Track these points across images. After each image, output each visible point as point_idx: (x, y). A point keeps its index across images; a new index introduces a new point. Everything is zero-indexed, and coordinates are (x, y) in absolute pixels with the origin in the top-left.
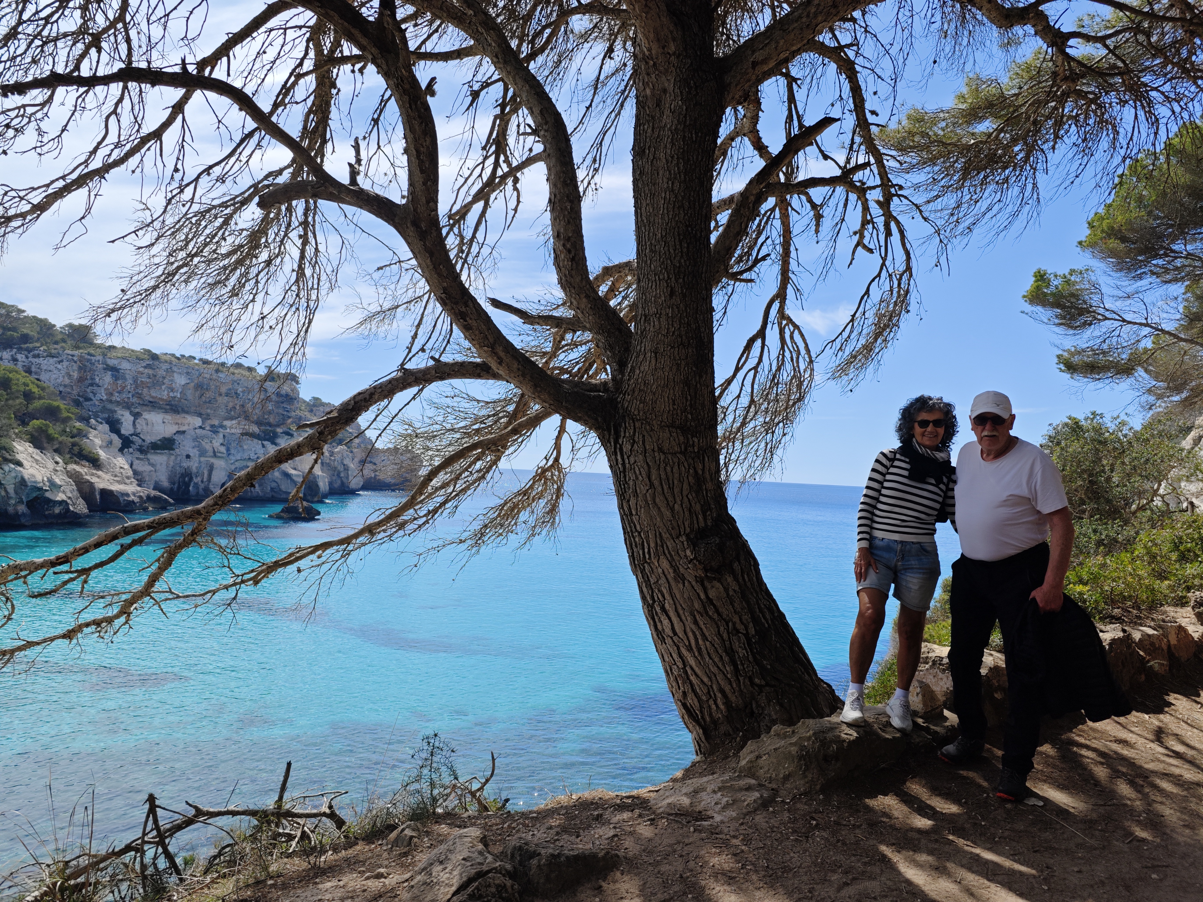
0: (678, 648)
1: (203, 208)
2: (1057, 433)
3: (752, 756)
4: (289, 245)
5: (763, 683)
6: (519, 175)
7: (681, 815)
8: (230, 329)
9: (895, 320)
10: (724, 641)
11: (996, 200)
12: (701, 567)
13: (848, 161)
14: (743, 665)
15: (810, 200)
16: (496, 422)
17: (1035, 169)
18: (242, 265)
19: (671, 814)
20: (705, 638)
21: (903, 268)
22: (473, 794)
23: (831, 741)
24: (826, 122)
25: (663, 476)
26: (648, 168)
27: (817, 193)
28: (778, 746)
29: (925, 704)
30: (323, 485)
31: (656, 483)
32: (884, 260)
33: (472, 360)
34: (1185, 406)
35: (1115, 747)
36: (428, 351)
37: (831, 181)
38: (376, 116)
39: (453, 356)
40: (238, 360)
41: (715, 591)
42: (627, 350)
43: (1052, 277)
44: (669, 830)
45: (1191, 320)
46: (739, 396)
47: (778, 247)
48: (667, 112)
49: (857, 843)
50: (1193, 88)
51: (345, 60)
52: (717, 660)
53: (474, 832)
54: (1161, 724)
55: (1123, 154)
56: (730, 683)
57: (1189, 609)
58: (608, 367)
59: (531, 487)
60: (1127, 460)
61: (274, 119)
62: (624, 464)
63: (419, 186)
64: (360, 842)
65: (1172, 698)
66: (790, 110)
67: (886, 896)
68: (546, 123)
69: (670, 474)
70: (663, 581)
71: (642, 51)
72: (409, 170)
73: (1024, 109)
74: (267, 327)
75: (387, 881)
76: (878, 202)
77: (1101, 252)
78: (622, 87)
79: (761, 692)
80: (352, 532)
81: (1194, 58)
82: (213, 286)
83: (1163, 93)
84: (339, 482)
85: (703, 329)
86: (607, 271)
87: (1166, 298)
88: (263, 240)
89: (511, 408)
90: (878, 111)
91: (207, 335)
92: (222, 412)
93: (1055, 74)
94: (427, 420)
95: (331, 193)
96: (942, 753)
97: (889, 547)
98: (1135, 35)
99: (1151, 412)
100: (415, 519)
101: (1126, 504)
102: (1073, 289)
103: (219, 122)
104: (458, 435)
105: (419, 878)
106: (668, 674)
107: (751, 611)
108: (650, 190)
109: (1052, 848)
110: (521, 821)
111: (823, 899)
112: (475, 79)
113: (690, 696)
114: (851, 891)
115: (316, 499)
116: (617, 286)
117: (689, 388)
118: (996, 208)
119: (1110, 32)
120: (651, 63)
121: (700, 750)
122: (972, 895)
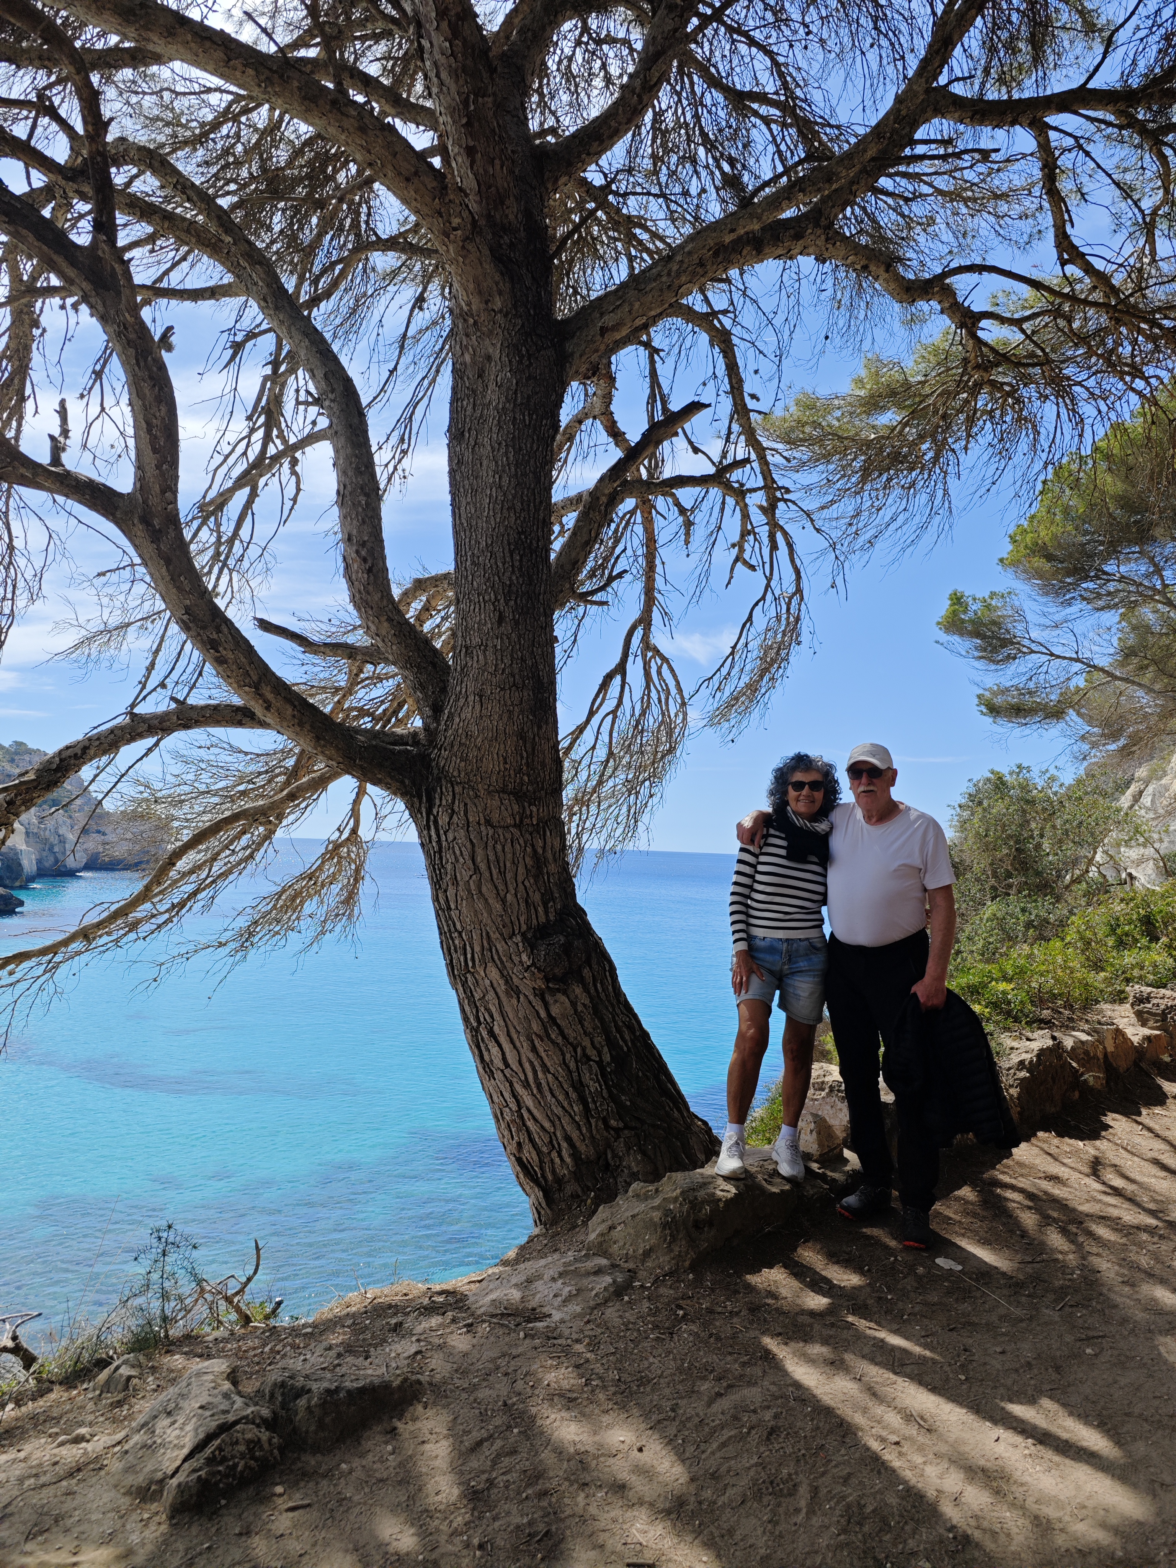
0: (511, 1085)
2: (978, 791)
3: (603, 1228)
5: (621, 1125)
6: (298, 455)
7: (509, 1315)
9: (783, 653)
10: (570, 1072)
11: (902, 507)
12: (541, 976)
13: (724, 455)
14: (595, 1102)
15: (677, 504)
16: (270, 781)
17: (946, 473)
19: (495, 1316)
20: (546, 1069)
21: (792, 589)
22: (229, 1300)
23: (704, 1202)
24: (695, 407)
25: (492, 857)
26: (468, 456)
27: (687, 495)
28: (636, 1211)
29: (821, 1145)
30: (29, 864)
31: (483, 866)
32: (769, 580)
33: (230, 702)
34: (1123, 757)
35: (1046, 1185)
36: (169, 687)
37: (702, 481)
38: (98, 367)
39: (204, 697)
41: (559, 1007)
42: (444, 690)
43: (970, 600)
44: (492, 1339)
45: (1127, 656)
46: (593, 748)
47: (640, 559)
48: (492, 386)
49: (734, 1336)
50: (1120, 385)
51: (50, 291)
52: (561, 1098)
53: (219, 1366)
54: (1096, 1153)
55: (1044, 458)
56: (579, 1128)
57: (1128, 1006)
59: (320, 868)
60: (1058, 823)
62: (439, 842)
63: (151, 471)
64: (56, 1388)
65: (1111, 1119)
66: (652, 388)
67: (768, 1407)
68: (333, 391)
69: (500, 854)
70: (491, 996)
71: (458, 305)
73: (930, 401)
75: (89, 1446)
76: (761, 507)
77: (1025, 571)
78: (438, 346)
79: (619, 1137)
80: (59, 938)
81: (1120, 349)
83: (1087, 389)
84: (52, 859)
85: (543, 666)
86: (420, 585)
87: (1098, 629)
89: (290, 762)
90: (759, 395)
93: (965, 361)
94: (169, 778)
95: (22, 475)
96: (842, 1207)
97: (772, 949)
98: (1055, 319)
99: (1085, 763)
100: (153, 916)
101: (1058, 876)
102: (994, 615)
104: (216, 800)
105: (136, 1438)
106: (498, 1121)
107: (606, 1032)
108: (471, 485)
109: (970, 1324)
110: (290, 1340)
111: (689, 1419)
112: (238, 326)
113: (527, 1147)
114: (725, 1403)
115: (17, 884)
116: (433, 604)
117: (525, 742)
118: (901, 519)
119: (1028, 313)
120: (471, 321)
121: (539, 1220)
122: (874, 1395)
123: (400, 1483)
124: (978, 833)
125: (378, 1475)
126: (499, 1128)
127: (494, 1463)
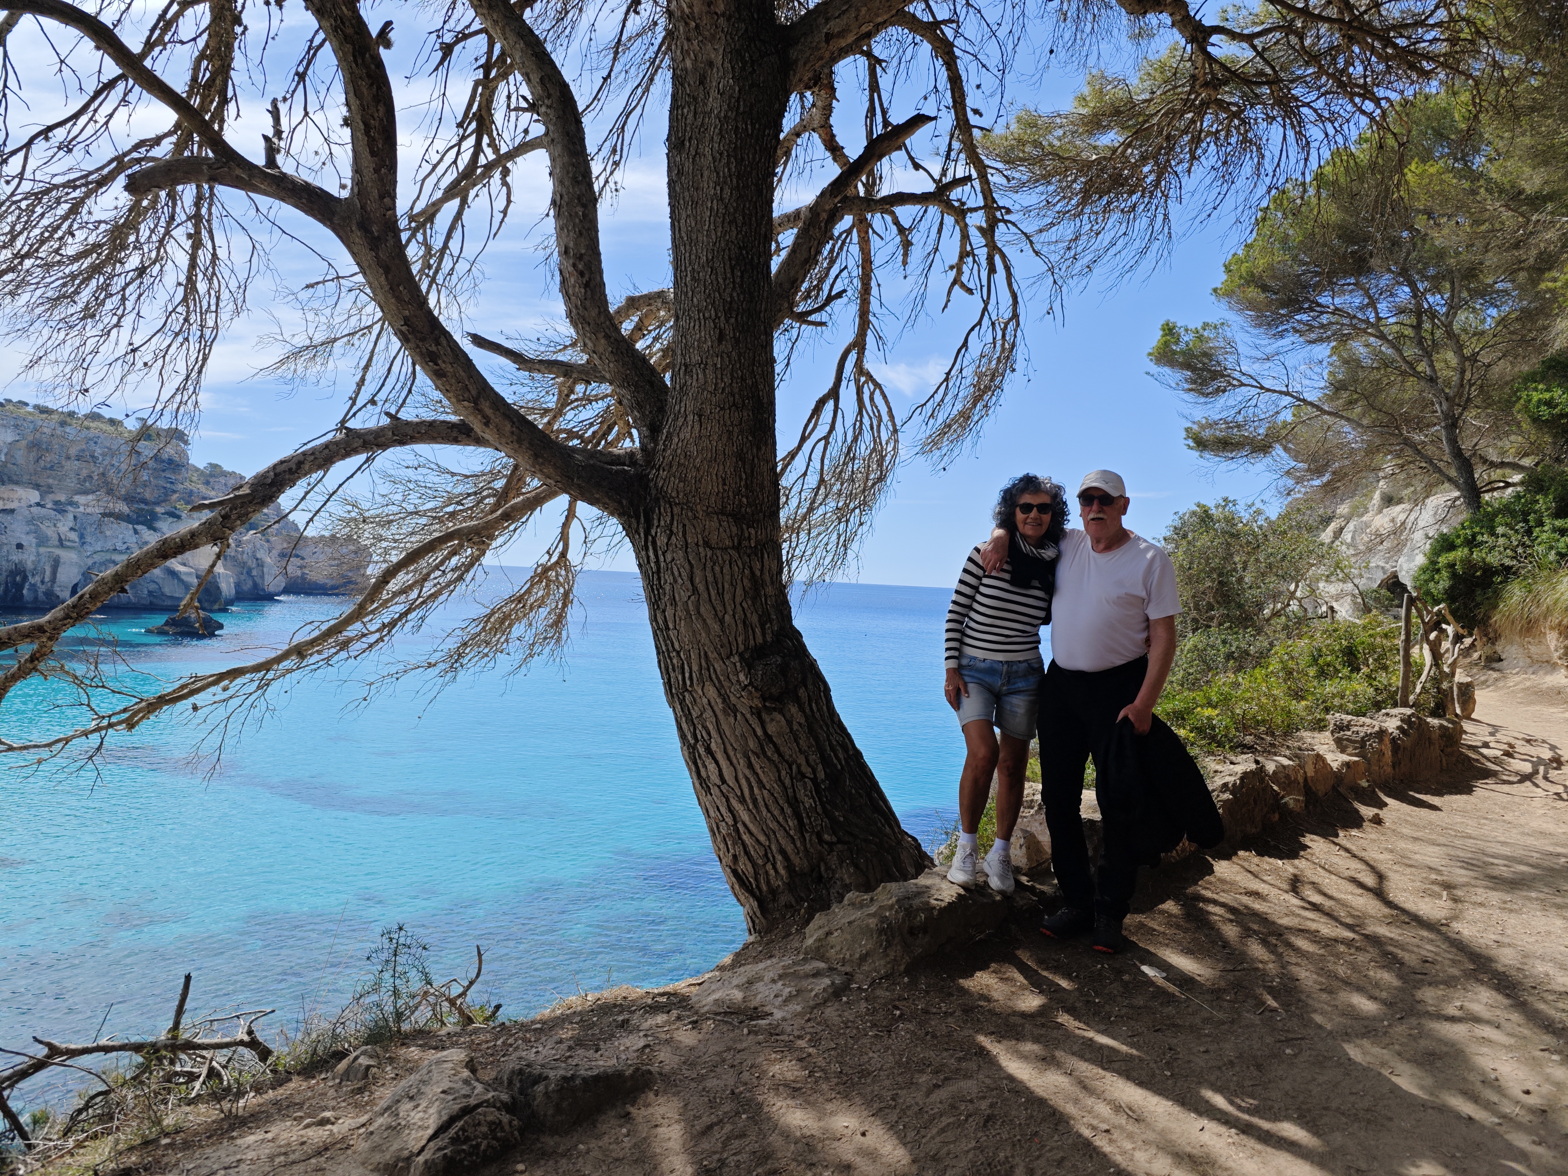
0: (728, 800)
1: (37, 189)
2: (1184, 524)
3: (820, 933)
4: (171, 247)
5: (834, 839)
6: (509, 165)
7: (732, 1013)
8: (82, 365)
9: (997, 381)
10: (786, 788)
11: (1121, 232)
12: (758, 695)
13: (944, 173)
14: (809, 818)
15: (896, 222)
16: (478, 503)
17: (1167, 196)
18: (100, 273)
19: (719, 1014)
20: (762, 786)
21: (1008, 315)
22: (452, 1002)
23: (919, 909)
24: (919, 120)
25: (710, 579)
26: (688, 166)
27: (906, 213)
28: (852, 918)
29: (1029, 858)
30: (227, 587)
31: (701, 587)
32: (986, 303)
33: (443, 417)
34: (1327, 493)
35: (1246, 900)
36: (380, 404)
37: (922, 199)
38: (301, 69)
39: (416, 411)
40: (96, 410)
41: (775, 725)
42: (661, 410)
43: (1182, 331)
44: (717, 1034)
45: (1337, 389)
46: (805, 474)
47: (855, 281)
48: (714, 93)
49: (949, 1035)
50: (1349, 107)
52: (776, 813)
53: (457, 1055)
54: (1295, 871)
55: (1268, 183)
56: (793, 841)
57: (1328, 734)
58: (634, 432)
59: (528, 591)
60: (1261, 557)
61: (148, 63)
62: (657, 562)
63: (369, 174)
64: (295, 1078)
65: (1309, 839)
66: (872, 100)
67: (984, 1098)
68: (549, 96)
69: (719, 575)
70: (708, 714)
71: (680, 7)
72: (354, 151)
73: (1155, 120)
74: (139, 364)
75: (335, 1129)
76: (980, 229)
77: (1239, 302)
78: (651, 54)
79: (832, 850)
80: (273, 655)
81: (1351, 69)
82: (55, 302)
83: (1315, 110)
84: (250, 583)
85: (761, 387)
86: (633, 303)
87: (1310, 362)
88: (132, 238)
89: (499, 484)
90: (982, 110)
91: (46, 372)
92: (71, 482)
93: (1193, 77)
94: (379, 499)
95: (238, 177)
97: (992, 670)
98: (1287, 35)
99: (1290, 499)
100: (364, 635)
101: (1259, 610)
102: (1205, 346)
103: (62, 62)
104: (424, 521)
105: (380, 1120)
106: (713, 834)
107: (821, 750)
108: (691, 196)
109: (1175, 1025)
110: (520, 1034)
111: (908, 1107)
112: (447, 27)
113: (743, 860)
114: (942, 1094)
115: (216, 607)
116: (646, 323)
117: (744, 463)
118: (1120, 243)
119: (1258, 29)
120: (693, 24)
121: (754, 928)
122: (1085, 1087)
123: (636, 1161)
124: (1181, 566)
125: (614, 1155)
126: (715, 842)
127: (725, 1145)
